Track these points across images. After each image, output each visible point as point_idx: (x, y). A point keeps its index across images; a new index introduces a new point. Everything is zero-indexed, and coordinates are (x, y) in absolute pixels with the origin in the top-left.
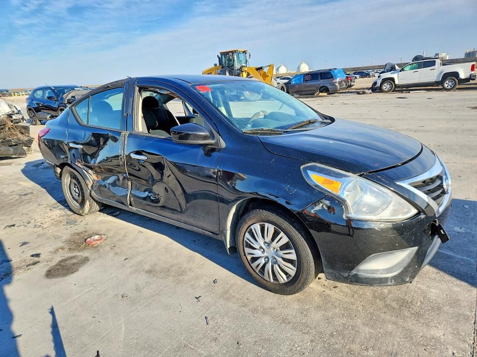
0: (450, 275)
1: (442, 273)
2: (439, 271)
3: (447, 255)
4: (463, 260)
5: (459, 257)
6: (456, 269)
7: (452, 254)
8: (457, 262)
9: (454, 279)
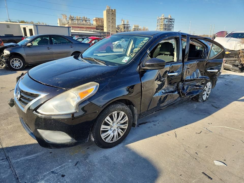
0: (19, 146)
1: (24, 144)
2: (26, 144)
3: (29, 155)
4: (19, 158)
5: (22, 159)
6: (18, 150)
7: (27, 157)
8: (21, 154)
9: (16, 145)
